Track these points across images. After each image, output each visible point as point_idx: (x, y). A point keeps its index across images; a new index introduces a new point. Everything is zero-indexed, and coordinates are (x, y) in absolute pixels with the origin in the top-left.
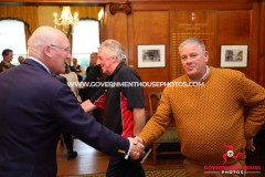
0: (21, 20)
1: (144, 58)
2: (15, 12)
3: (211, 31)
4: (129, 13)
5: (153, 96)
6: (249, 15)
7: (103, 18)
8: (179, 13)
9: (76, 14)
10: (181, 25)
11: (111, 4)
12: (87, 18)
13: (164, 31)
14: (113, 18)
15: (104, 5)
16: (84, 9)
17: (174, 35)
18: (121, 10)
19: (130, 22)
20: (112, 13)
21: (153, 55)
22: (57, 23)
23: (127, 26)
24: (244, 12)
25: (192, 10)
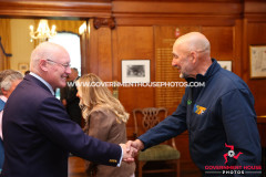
1: (129, 74)
4: (113, 28)
5: (138, 112)
6: (231, 32)
7: (86, 32)
8: (163, 28)
9: (54, 27)
10: (166, 41)
11: (94, 18)
12: (64, 32)
13: (148, 46)
14: (96, 32)
15: (87, 19)
16: (60, 22)
17: (158, 51)
18: (105, 24)
19: (114, 37)
20: (96, 27)
21: (137, 70)
22: (33, 37)
23: (112, 40)
24: (227, 29)
25: (177, 26)
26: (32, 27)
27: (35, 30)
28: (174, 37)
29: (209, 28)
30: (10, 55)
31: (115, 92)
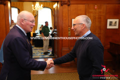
0: (16, 8)
2: (14, 4)
3: (103, 13)
4: (69, 5)
7: (57, 7)
8: (90, 5)
9: (42, 5)
10: (90, 10)
11: (61, 1)
12: (45, 7)
15: (58, 2)
16: (46, 3)
18: (66, 4)
19: (69, 9)
20: (61, 5)
22: (33, 9)
24: (117, 5)
25: (96, 4)
26: (33, 6)
28: (94, 9)
29: (109, 5)
31: (69, 32)
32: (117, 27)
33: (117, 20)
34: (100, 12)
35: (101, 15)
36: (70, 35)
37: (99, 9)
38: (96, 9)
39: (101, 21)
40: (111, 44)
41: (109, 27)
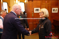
0: (6, 2)
1: (35, 11)
2: (5, 0)
3: (50, 5)
4: (32, 1)
8: (43, 1)
9: (19, 1)
12: (21, 2)
13: (40, 5)
17: (42, 6)
20: (29, 1)
21: (37, 10)
22: (15, 3)
23: (32, 4)
25: (46, 0)
27: (15, 2)
28: (45, 3)
29: (53, 1)
30: (10, 7)
31: (33, 15)
32: (57, 12)
33: (57, 8)
34: (49, 4)
35: (49, 6)
36: (33, 16)
37: (48, 3)
38: (46, 3)
39: (49, 9)
40: (54, 20)
41: (53, 12)
